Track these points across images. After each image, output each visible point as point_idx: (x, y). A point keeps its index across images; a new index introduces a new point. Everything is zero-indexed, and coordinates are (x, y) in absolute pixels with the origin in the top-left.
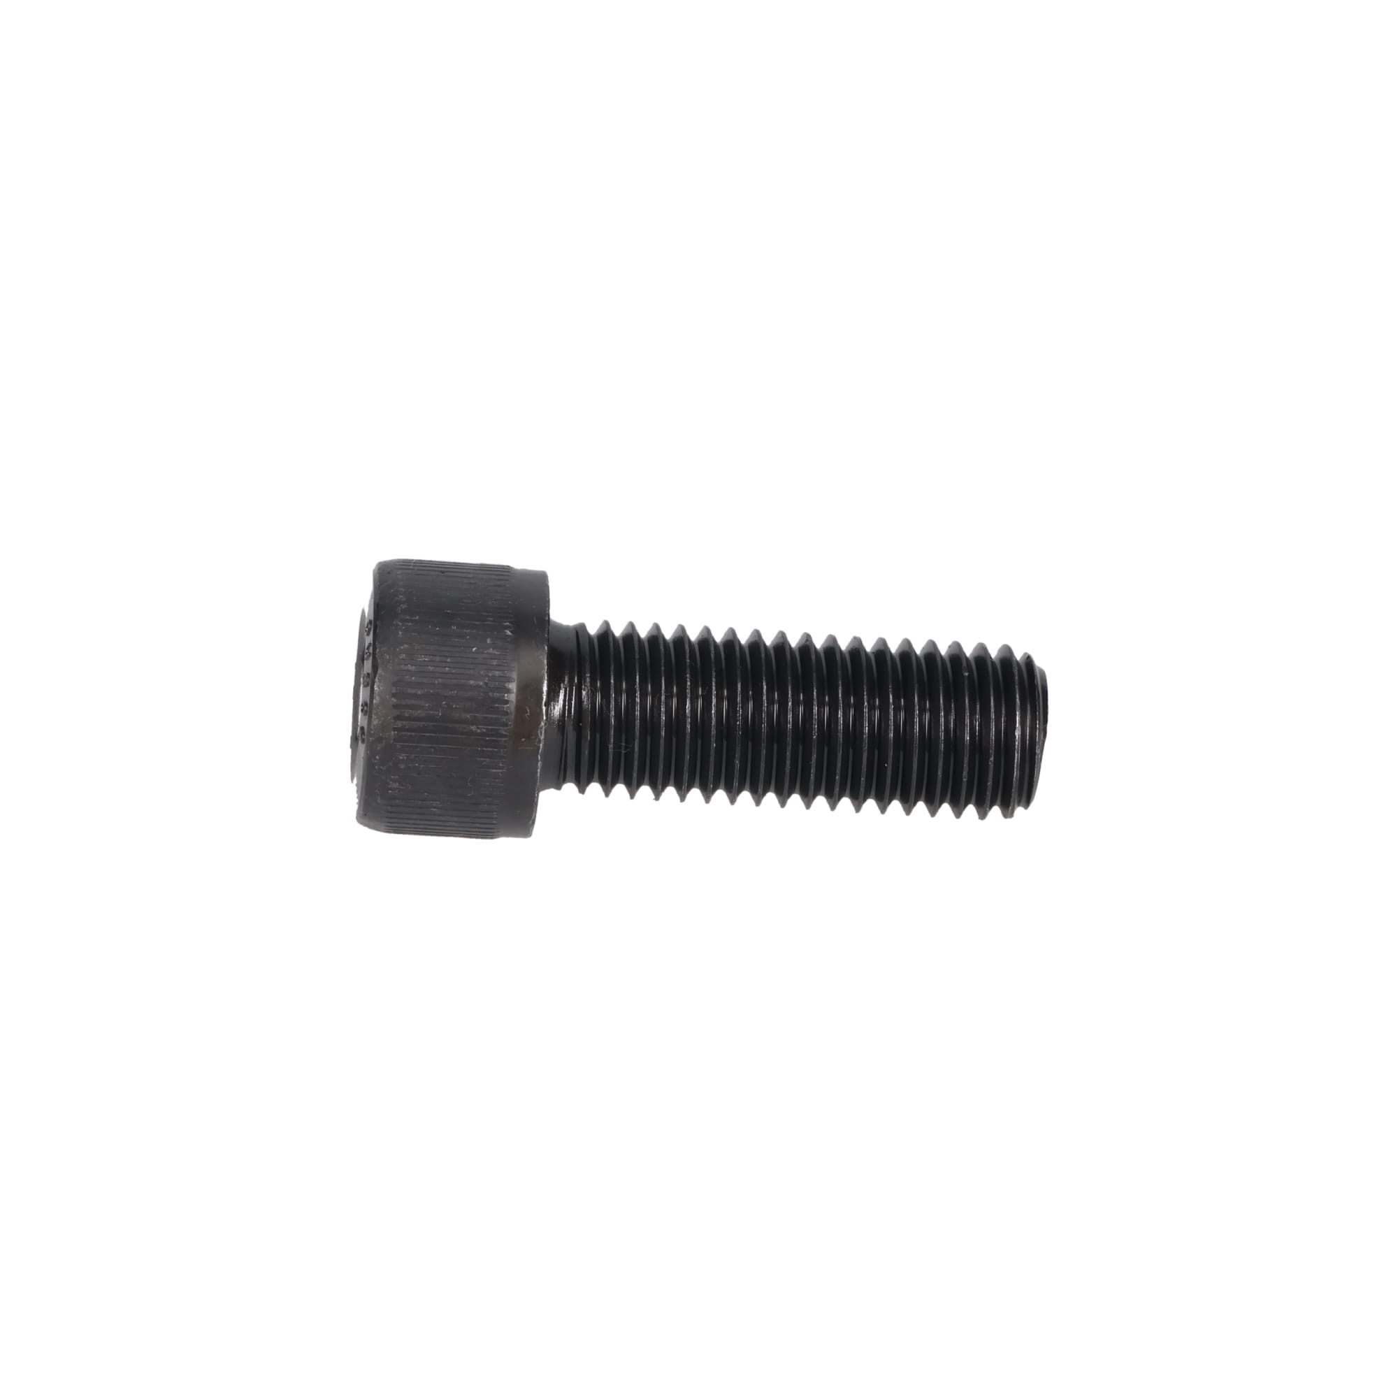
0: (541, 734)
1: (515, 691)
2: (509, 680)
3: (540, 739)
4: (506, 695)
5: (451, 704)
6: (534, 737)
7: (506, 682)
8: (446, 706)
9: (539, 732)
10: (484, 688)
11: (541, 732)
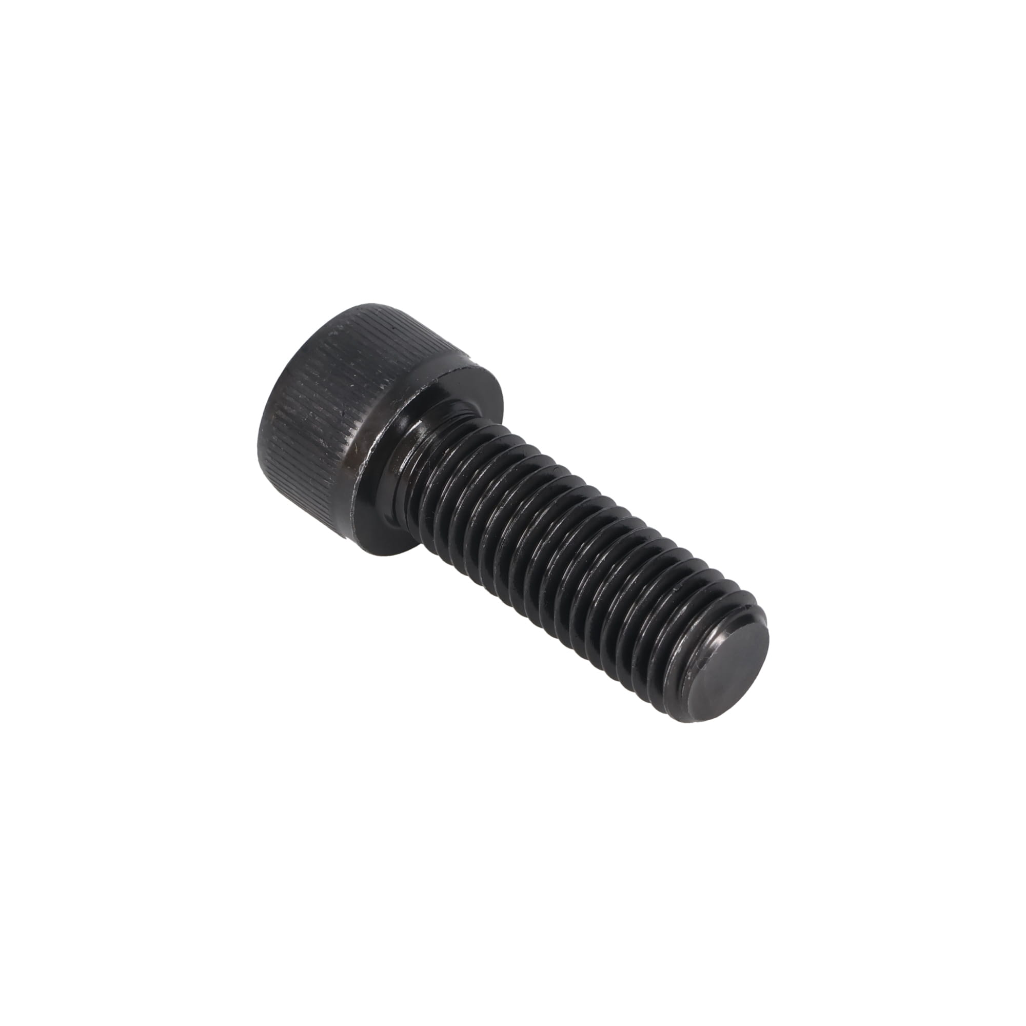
0: (361, 470)
1: (359, 429)
2: (359, 419)
3: (358, 473)
4: (351, 429)
5: (315, 415)
6: (355, 469)
7: (355, 419)
8: (311, 416)
9: (360, 467)
10: (340, 416)
11: (361, 469)
